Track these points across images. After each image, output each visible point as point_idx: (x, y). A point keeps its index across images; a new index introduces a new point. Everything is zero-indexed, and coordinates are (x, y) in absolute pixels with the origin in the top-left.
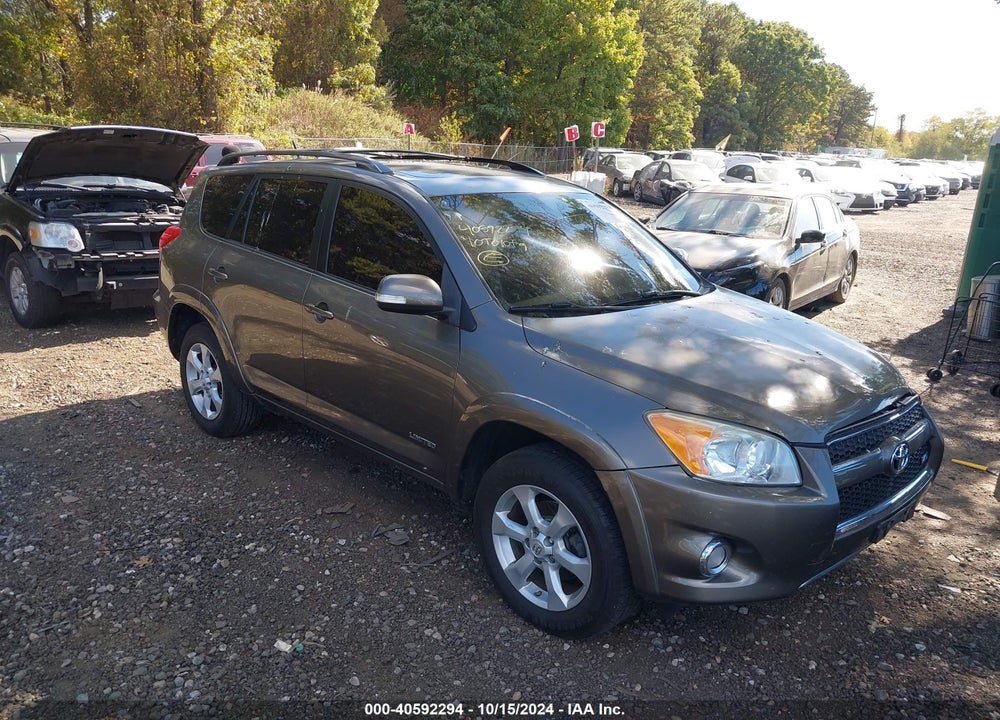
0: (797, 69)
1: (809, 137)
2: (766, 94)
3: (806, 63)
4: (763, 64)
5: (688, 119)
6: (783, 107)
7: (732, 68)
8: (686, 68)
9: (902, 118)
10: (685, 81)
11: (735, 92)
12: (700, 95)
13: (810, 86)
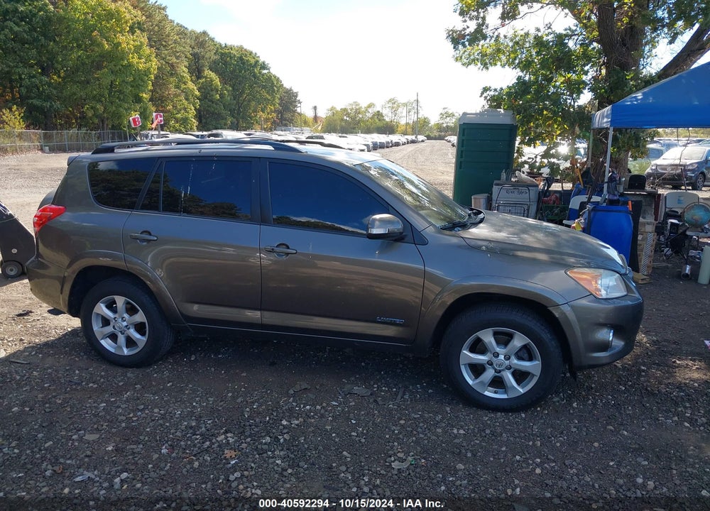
0: (255, 76)
1: (267, 120)
2: (237, 93)
3: (260, 73)
4: (232, 72)
5: (191, 110)
6: (249, 101)
7: (213, 75)
8: (185, 75)
9: (315, 108)
10: (185, 83)
11: (217, 91)
12: (197, 93)
13: (264, 87)
